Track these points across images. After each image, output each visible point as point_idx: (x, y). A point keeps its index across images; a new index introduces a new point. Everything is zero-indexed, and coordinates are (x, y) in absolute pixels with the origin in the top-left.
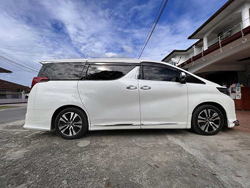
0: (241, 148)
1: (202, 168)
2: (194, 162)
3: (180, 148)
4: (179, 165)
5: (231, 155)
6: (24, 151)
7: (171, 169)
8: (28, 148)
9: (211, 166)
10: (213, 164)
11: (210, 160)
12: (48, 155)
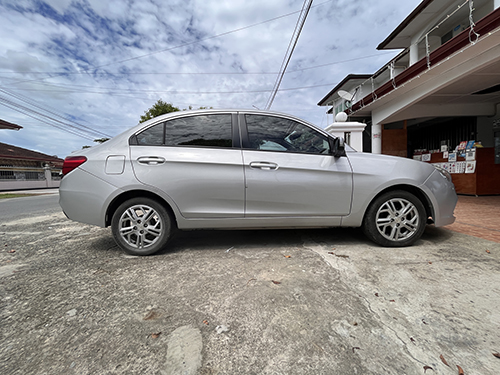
0: (437, 258)
1: (344, 290)
2: (334, 281)
3: (319, 260)
4: (302, 286)
5: (411, 270)
6: (19, 265)
7: (282, 292)
8: (28, 260)
9: (364, 287)
10: (369, 284)
11: (367, 277)
12: (61, 271)
